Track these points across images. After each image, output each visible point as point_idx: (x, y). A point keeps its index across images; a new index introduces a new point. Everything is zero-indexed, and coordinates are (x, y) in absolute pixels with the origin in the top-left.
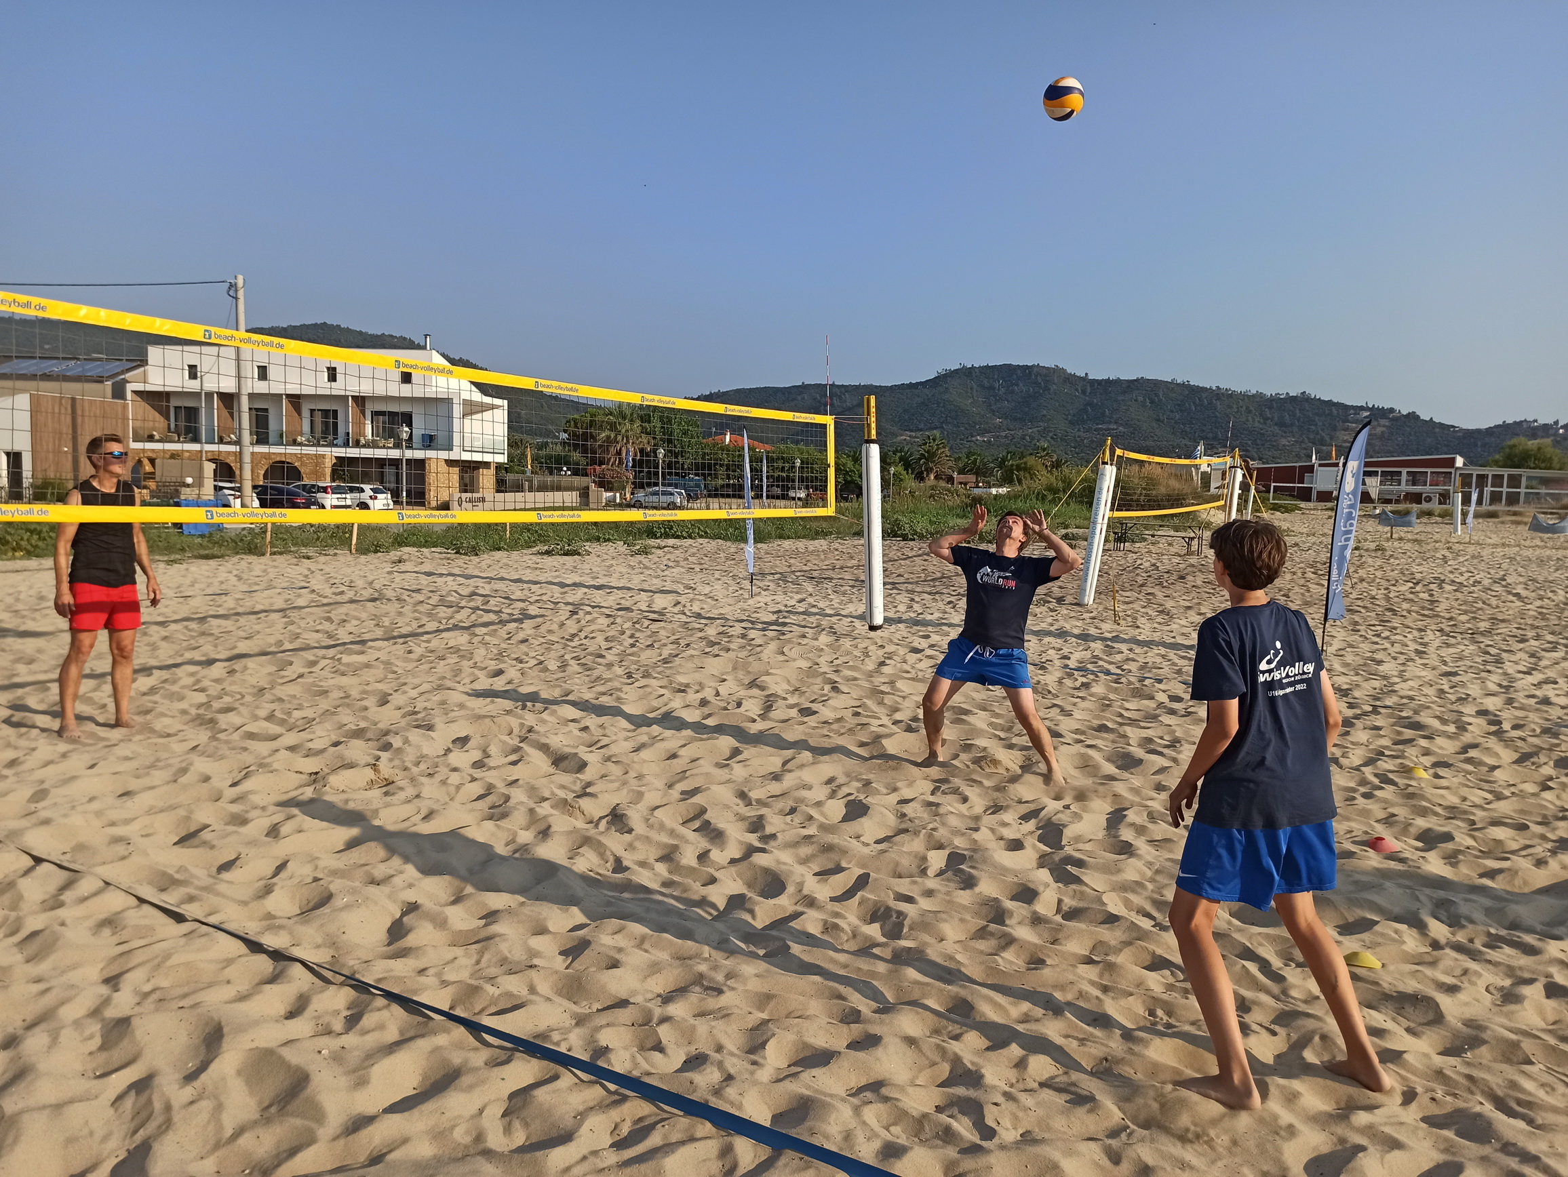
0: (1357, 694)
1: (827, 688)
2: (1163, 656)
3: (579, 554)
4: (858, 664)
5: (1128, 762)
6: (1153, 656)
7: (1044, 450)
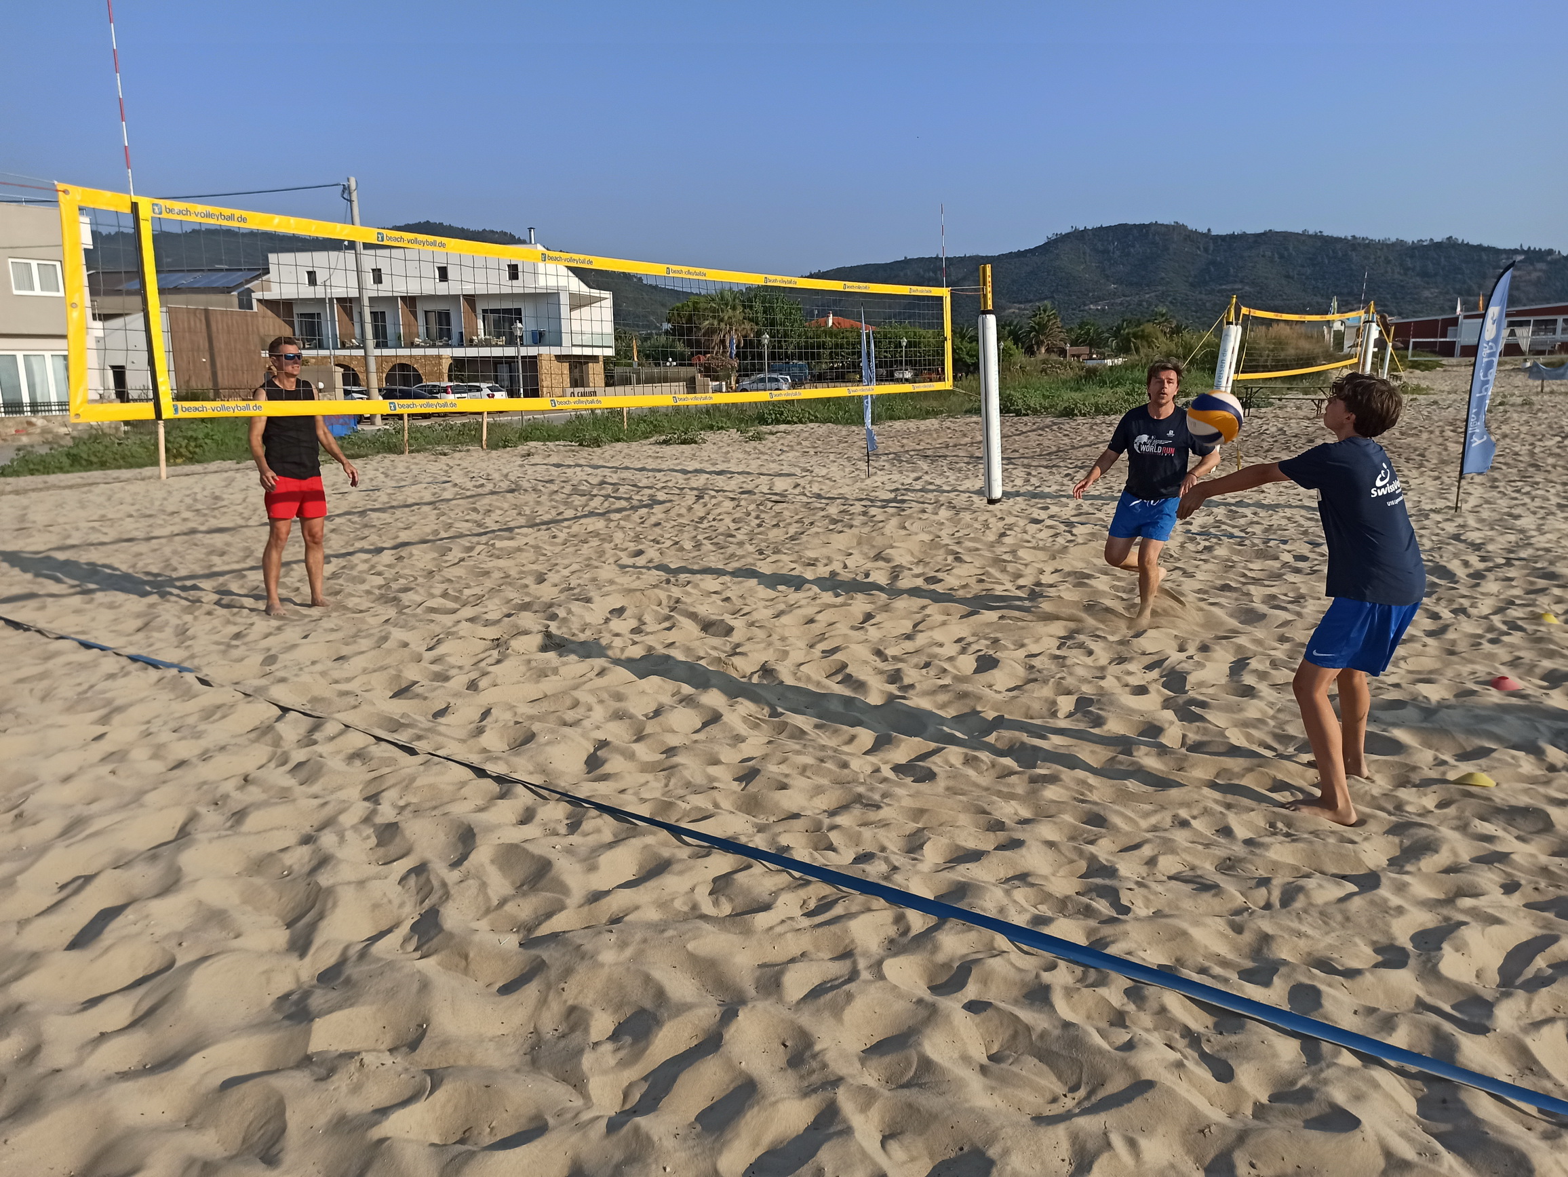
0: (1490, 547)
1: (950, 558)
2: (1289, 519)
3: (695, 442)
4: (979, 535)
5: (1251, 617)
6: (1277, 519)
7: (1163, 315)
